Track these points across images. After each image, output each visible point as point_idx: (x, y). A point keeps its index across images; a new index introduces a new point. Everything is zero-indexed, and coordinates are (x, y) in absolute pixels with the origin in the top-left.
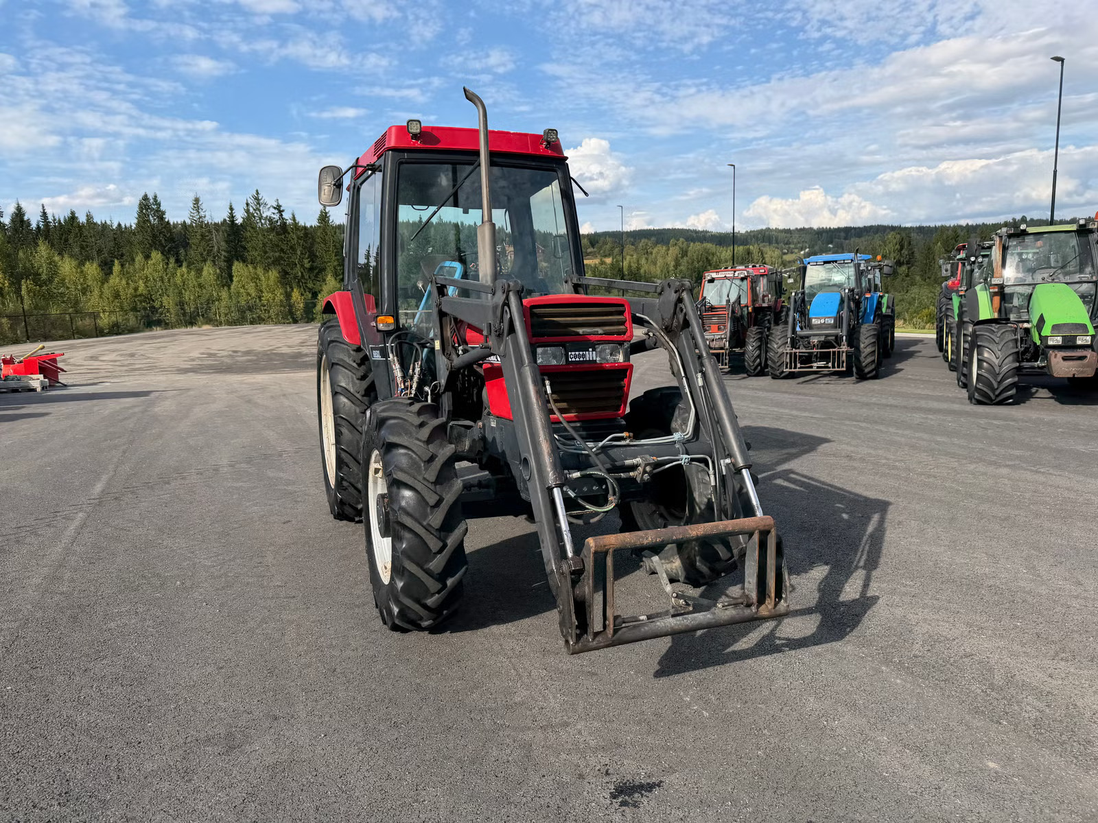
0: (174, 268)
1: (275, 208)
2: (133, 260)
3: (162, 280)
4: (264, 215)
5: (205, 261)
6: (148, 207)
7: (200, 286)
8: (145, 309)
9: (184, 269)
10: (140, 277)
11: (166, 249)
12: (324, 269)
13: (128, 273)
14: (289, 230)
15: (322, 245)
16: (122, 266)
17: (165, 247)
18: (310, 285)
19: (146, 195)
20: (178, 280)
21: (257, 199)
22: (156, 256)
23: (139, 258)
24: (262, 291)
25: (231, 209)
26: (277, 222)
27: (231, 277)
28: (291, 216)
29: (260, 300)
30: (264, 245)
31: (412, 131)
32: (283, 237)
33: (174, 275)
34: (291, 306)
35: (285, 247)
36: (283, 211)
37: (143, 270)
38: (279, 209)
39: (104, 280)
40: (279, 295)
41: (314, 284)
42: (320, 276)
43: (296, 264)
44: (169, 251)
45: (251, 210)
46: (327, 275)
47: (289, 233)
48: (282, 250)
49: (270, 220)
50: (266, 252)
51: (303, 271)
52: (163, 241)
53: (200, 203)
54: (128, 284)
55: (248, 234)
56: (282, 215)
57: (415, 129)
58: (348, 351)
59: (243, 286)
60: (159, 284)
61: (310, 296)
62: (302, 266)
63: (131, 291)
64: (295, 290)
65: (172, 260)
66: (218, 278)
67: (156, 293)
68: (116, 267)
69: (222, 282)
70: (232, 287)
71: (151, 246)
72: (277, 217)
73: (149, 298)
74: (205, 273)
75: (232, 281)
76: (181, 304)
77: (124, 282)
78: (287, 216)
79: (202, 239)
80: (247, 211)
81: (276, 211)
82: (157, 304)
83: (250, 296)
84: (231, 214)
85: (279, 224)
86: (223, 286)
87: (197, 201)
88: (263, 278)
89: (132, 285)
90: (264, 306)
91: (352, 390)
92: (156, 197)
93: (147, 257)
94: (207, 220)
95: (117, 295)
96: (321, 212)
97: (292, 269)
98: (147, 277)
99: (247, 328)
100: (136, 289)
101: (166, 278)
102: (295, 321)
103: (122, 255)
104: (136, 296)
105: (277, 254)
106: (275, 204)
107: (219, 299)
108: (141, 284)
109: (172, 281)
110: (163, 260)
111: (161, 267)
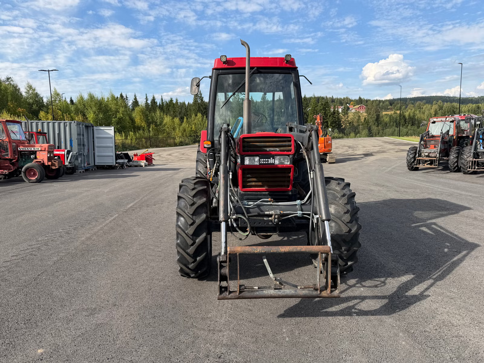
0: (205, 120)
2: (191, 117)
3: (201, 124)
4: (240, 98)
6: (197, 96)
8: (194, 136)
10: (193, 123)
13: (189, 122)
16: (187, 119)
17: (202, 111)
22: (199, 115)
23: (193, 116)
31: (223, 60)
33: (205, 122)
37: (194, 120)
39: (181, 125)
44: (204, 112)
52: (202, 109)
54: (189, 126)
57: (224, 59)
58: (203, 155)
60: (200, 126)
63: (190, 129)
65: (205, 117)
67: (198, 130)
68: (185, 120)
71: (198, 111)
73: (196, 132)
77: (187, 126)
82: (198, 134)
91: (202, 172)
93: (196, 115)
95: (185, 130)
98: (195, 123)
100: (191, 128)
103: (188, 115)
104: (191, 131)
108: (193, 126)
109: (204, 125)
110: (202, 117)
111: (200, 120)
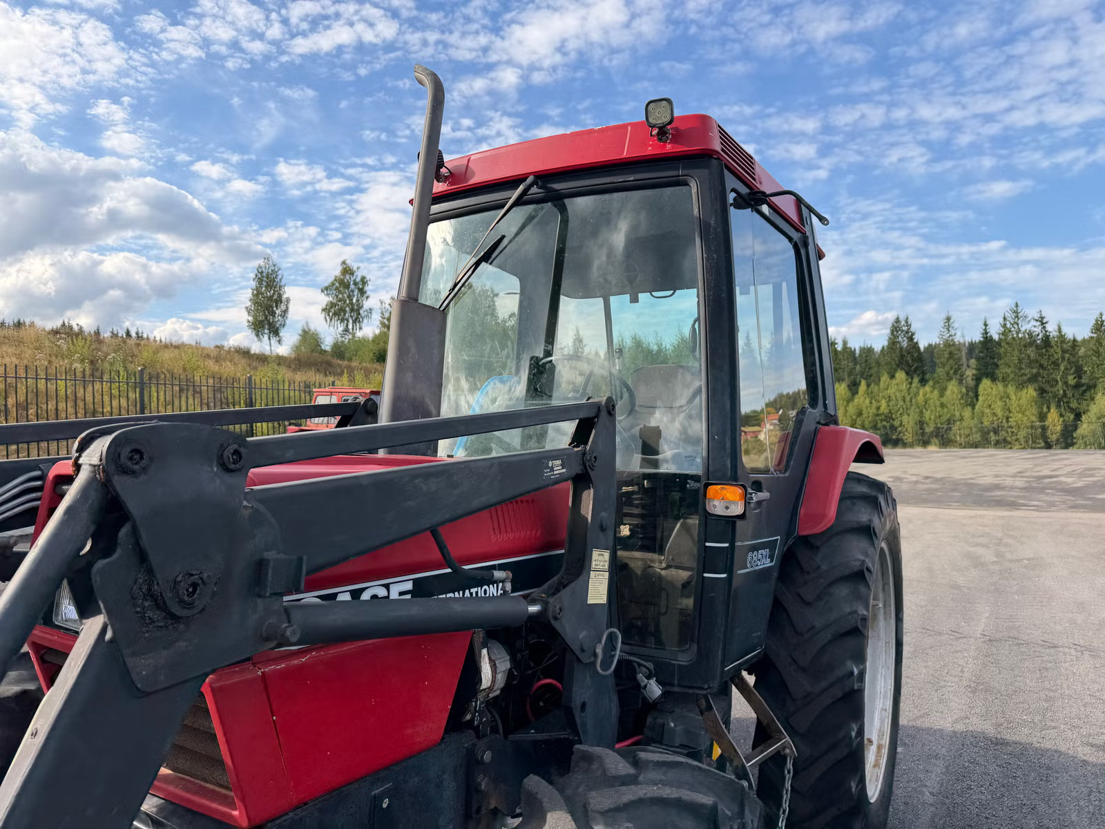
0: (917, 387)
1: (1037, 320)
2: (880, 380)
3: (904, 399)
4: (1023, 329)
5: (951, 379)
6: (899, 329)
7: (942, 406)
8: (885, 427)
9: (927, 388)
10: (884, 397)
11: (912, 368)
12: (1095, 386)
13: (872, 392)
14: (1053, 343)
15: (1094, 358)
16: (868, 386)
17: (911, 367)
18: (1074, 405)
19: (898, 318)
20: (921, 398)
21: (1016, 312)
22: (901, 375)
23: (885, 378)
24: (1010, 412)
25: (986, 325)
26: (1038, 335)
27: (977, 396)
28: (1056, 328)
29: (1008, 422)
30: (1020, 361)
32: (1044, 351)
33: (916, 395)
34: (1044, 428)
35: (1045, 364)
36: (1046, 323)
37: (887, 389)
38: (1042, 321)
39: (850, 400)
40: (1032, 415)
41: (1079, 404)
42: (1088, 394)
43: (1057, 381)
44: (915, 371)
45: (1008, 325)
46: (1096, 393)
47: (1052, 347)
48: (1041, 366)
49: (1030, 334)
50: (1020, 369)
51: (1065, 388)
52: (910, 361)
53: (951, 321)
54: (871, 403)
55: (1002, 350)
56: (1045, 327)
59: (990, 406)
60: (901, 403)
61: (1072, 417)
62: (1066, 383)
63: (873, 410)
64: (1052, 410)
65: (916, 380)
66: (962, 397)
67: (897, 412)
68: (863, 387)
69: (967, 402)
70: (977, 407)
71: (898, 366)
72: (1038, 330)
73: (889, 417)
74: (948, 392)
75: (977, 400)
76: (921, 424)
77: (867, 401)
78: (1051, 328)
79: (950, 358)
80: (1004, 326)
81: (1039, 323)
82: (896, 423)
83: (996, 416)
84: (985, 330)
85: (1040, 337)
86: (967, 405)
87: (948, 319)
88: (1013, 397)
89: (875, 404)
90: (1011, 427)
92: (907, 319)
93: (892, 377)
94: (958, 339)
95: (860, 414)
96: (1097, 320)
97: (1052, 386)
98: (889, 397)
99: (991, 451)
100: (878, 408)
101: (908, 398)
102: (1048, 446)
103: (871, 375)
104: (877, 415)
105: (1035, 371)
106: (1037, 316)
107: (962, 419)
108: (884, 404)
109: (914, 401)
110: (907, 380)
111: (904, 387)
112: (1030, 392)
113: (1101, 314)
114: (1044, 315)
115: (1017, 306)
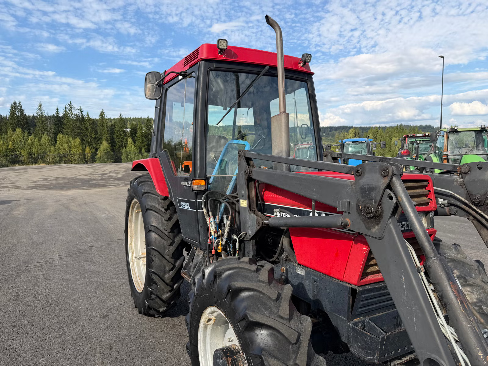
0: (27, 136)
1: (79, 110)
2: (7, 132)
3: (21, 142)
4: (74, 113)
5: (43, 133)
6: (15, 107)
7: (40, 145)
8: (11, 155)
9: (32, 137)
10: (10, 140)
11: (24, 127)
12: (101, 138)
13: (4, 138)
14: (85, 120)
15: (101, 127)
17: (23, 126)
18: (94, 146)
19: (15, 102)
20: (29, 141)
21: (70, 105)
22: (19, 130)
23: (10, 131)
24: (71, 148)
25: (57, 110)
26: (80, 116)
27: (56, 141)
29: (70, 152)
30: (73, 127)
32: (82, 123)
33: (27, 139)
34: (84, 155)
35: (83, 128)
36: (83, 111)
37: (12, 137)
38: (81, 110)
40: (79, 150)
41: (96, 145)
42: (99, 141)
43: (88, 136)
44: (26, 128)
45: (67, 110)
46: (103, 141)
47: (85, 121)
48: (82, 129)
49: (76, 115)
50: (73, 130)
51: (91, 139)
52: (23, 124)
53: (42, 106)
54: (3, 143)
55: (65, 121)
56: (82, 113)
59: (62, 145)
60: (20, 143)
61: (94, 150)
62: (91, 137)
63: (5, 147)
64: (87, 148)
65: (26, 133)
66: (49, 141)
67: (18, 148)
69: (51, 143)
70: (56, 146)
71: (16, 126)
72: (79, 114)
73: (14, 150)
74: (43, 139)
75: (56, 143)
76: (30, 153)
78: (85, 114)
79: (42, 123)
80: (65, 111)
81: (79, 111)
82: (18, 153)
83: (65, 150)
84: (57, 112)
85: (80, 117)
86: (52, 145)
87: (40, 105)
88: (72, 142)
89: (6, 144)
90: (72, 155)
92: (20, 103)
93: (14, 131)
94: (46, 114)
96: (101, 112)
97: (86, 138)
98: (13, 140)
99: (63, 165)
100: (8, 146)
101: (23, 141)
102: (87, 162)
104: (7, 149)
105: (79, 131)
106: (79, 108)
107: (49, 151)
108: (10, 143)
109: (26, 143)
110: (22, 132)
111: (21, 136)
112: (78, 140)
113: (103, 110)
114: (82, 108)
115: (71, 103)
